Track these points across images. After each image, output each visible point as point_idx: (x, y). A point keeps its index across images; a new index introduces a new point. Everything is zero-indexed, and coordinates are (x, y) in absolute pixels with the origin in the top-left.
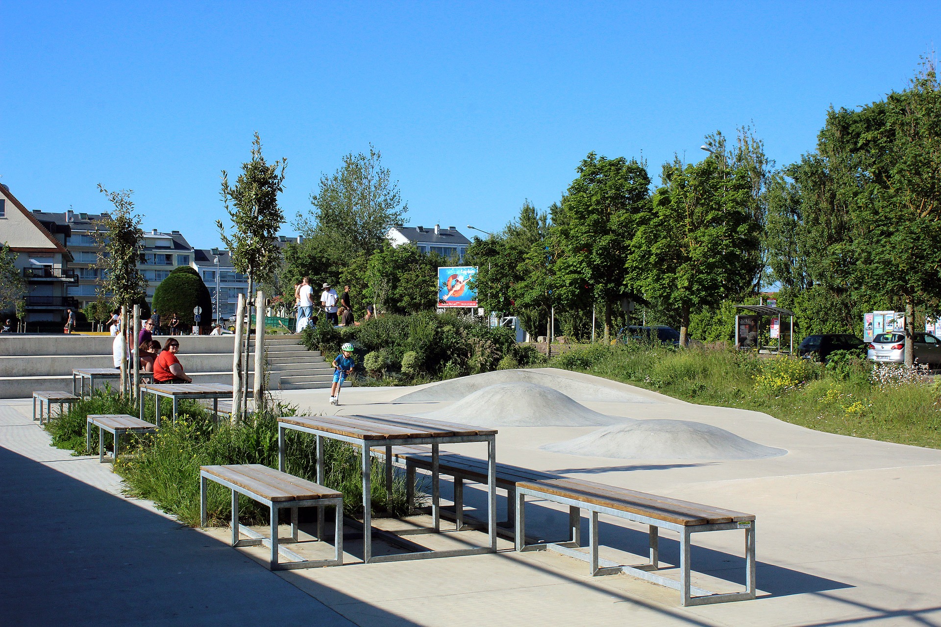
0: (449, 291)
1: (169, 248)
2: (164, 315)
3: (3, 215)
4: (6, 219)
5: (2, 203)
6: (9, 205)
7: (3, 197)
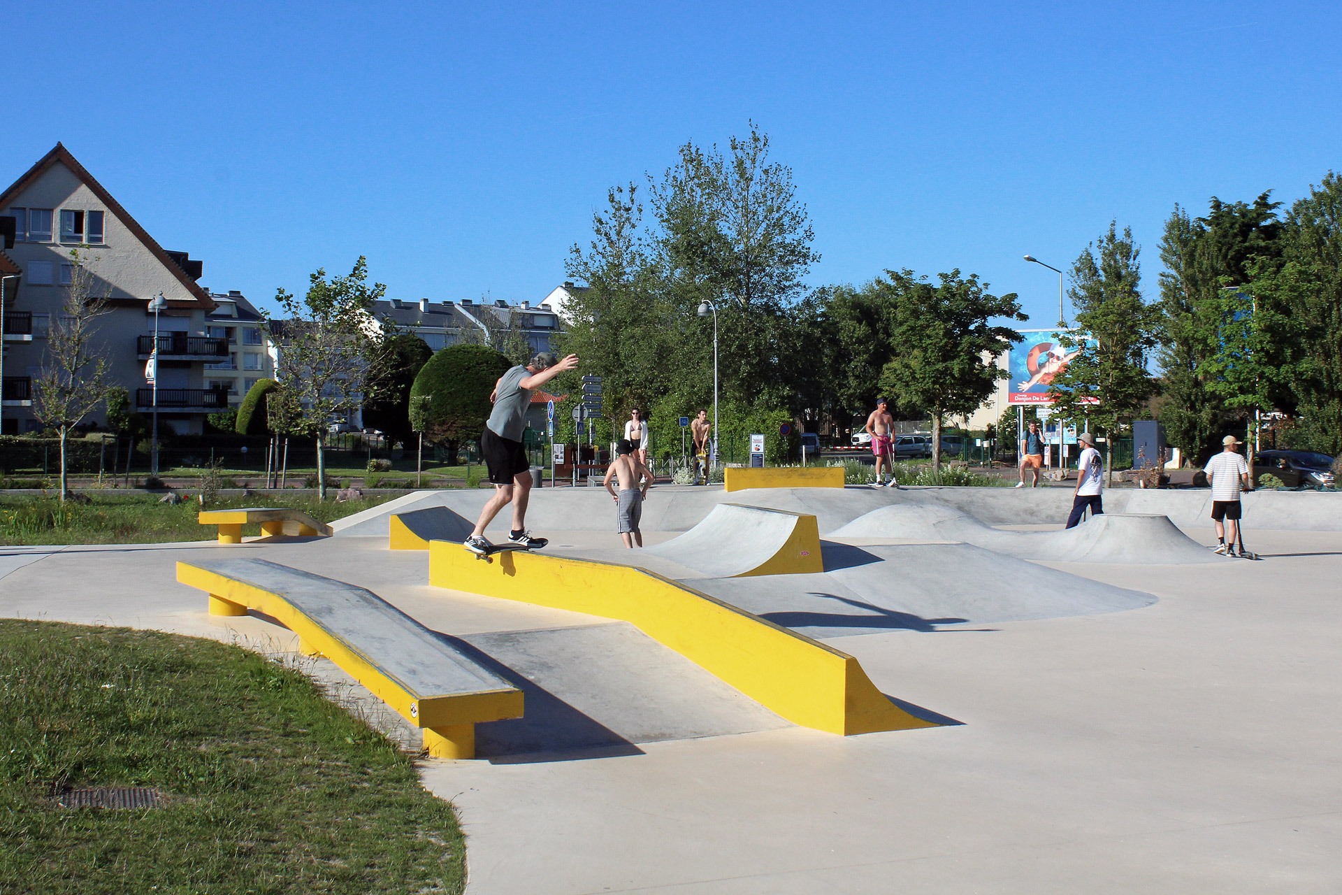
0: (1033, 374)
1: (229, 317)
3: (100, 240)
4: (105, 247)
5: (96, 217)
6: (110, 220)
7: (100, 206)
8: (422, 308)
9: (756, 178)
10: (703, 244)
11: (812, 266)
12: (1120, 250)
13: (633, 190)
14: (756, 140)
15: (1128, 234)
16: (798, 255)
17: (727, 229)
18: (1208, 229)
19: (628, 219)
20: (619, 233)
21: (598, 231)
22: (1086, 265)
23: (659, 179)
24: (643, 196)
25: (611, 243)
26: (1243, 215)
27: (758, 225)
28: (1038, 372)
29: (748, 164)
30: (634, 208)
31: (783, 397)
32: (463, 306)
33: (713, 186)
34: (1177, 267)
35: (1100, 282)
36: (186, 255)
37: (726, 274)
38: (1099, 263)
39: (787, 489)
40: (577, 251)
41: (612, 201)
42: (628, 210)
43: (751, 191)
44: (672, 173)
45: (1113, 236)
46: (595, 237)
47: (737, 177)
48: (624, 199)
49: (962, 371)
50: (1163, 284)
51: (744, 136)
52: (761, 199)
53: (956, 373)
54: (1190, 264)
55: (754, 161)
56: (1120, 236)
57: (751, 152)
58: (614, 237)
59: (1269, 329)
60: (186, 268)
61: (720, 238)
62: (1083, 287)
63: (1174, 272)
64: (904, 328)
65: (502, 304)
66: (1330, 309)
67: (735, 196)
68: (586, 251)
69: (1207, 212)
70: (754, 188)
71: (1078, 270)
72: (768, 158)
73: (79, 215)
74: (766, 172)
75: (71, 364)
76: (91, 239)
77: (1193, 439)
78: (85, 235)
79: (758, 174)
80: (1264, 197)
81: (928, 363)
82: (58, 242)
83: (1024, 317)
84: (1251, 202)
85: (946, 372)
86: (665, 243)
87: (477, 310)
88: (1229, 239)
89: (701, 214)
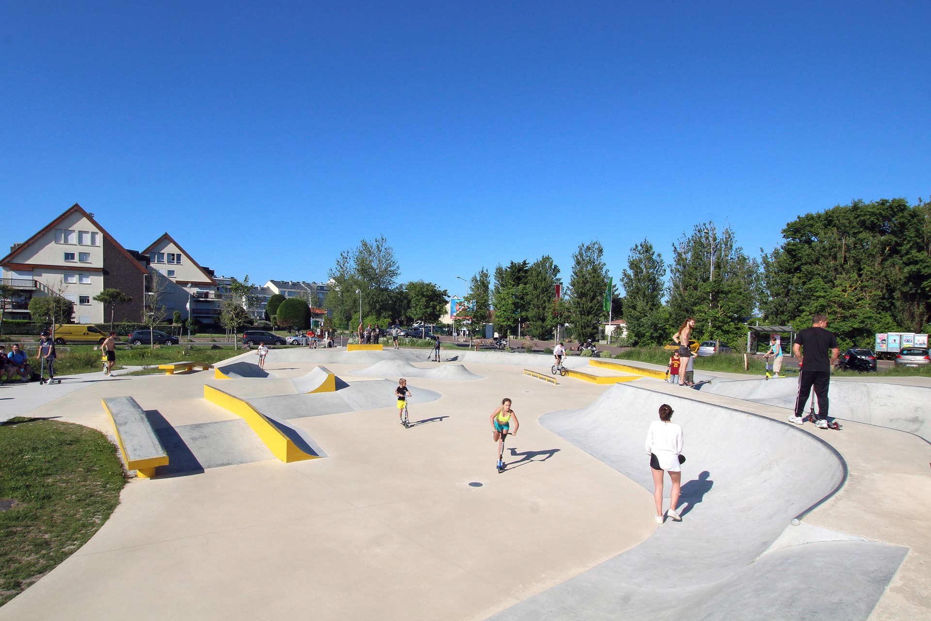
0: (457, 311)
2: (286, 321)
3: (180, 263)
4: (182, 265)
5: (179, 256)
6: (183, 257)
7: (180, 252)
8: (290, 284)
9: (383, 251)
10: (366, 270)
11: (399, 277)
12: (484, 275)
13: (348, 252)
14: (383, 239)
15: (487, 271)
16: (394, 274)
17: (374, 265)
18: (508, 269)
19: (346, 261)
20: (343, 265)
21: (337, 264)
22: (475, 279)
23: (355, 250)
24: (350, 255)
25: (342, 268)
26: (519, 266)
27: (383, 264)
28: (459, 310)
29: (380, 246)
30: (348, 258)
31: (389, 315)
32: (303, 283)
33: (370, 253)
34: (499, 281)
35: (478, 285)
36: (208, 268)
37: (373, 279)
38: (478, 279)
39: (365, 351)
40: (331, 270)
41: (342, 255)
42: (346, 258)
43: (381, 255)
44: (359, 248)
45: (483, 271)
46: (337, 266)
47: (377, 250)
48: (345, 255)
49: (430, 312)
50: (495, 286)
51: (379, 238)
52: (384, 257)
53: (429, 313)
54: (502, 280)
55: (382, 246)
56: (485, 271)
57: (381, 243)
58: (342, 266)
59: (514, 303)
60: (209, 272)
61: (372, 268)
62: (473, 286)
63: (498, 283)
64: (414, 299)
65: (314, 283)
66: (540, 294)
67: (377, 256)
68: (334, 270)
69: (509, 265)
70: (382, 253)
71: (472, 281)
72: (386, 245)
73: (173, 255)
74: (386, 249)
75: (154, 306)
76: (177, 263)
77: (502, 330)
78: (175, 261)
79: (383, 249)
80: (525, 261)
81: (421, 309)
82: (167, 263)
83: (449, 297)
84: (521, 262)
85: (426, 312)
86: (356, 268)
87: (308, 285)
88: (514, 273)
89: (367, 260)
